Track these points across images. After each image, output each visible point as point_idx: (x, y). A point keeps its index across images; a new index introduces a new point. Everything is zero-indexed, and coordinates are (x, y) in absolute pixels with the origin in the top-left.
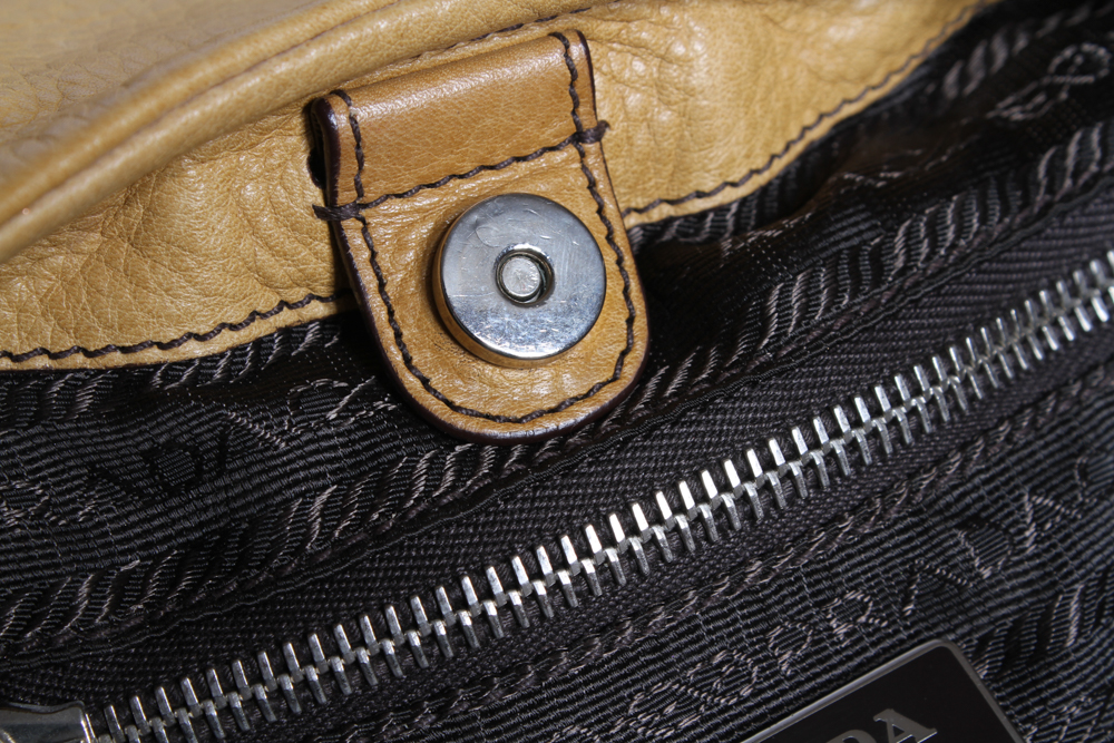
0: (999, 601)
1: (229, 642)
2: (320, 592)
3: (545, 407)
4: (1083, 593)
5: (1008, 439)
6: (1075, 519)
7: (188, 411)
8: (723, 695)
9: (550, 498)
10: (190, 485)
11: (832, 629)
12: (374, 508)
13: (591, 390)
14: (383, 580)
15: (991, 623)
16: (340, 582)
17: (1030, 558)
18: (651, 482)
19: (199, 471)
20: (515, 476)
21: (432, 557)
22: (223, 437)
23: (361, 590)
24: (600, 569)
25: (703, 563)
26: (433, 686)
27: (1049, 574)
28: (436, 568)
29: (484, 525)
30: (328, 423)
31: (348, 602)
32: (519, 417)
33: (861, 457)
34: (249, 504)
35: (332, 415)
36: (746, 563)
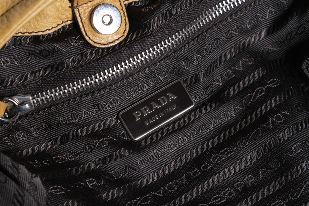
0: (189, 73)
1: (55, 84)
2: (71, 75)
3: (111, 42)
4: (204, 72)
5: (192, 44)
6: (203, 59)
7: (47, 44)
8: (141, 90)
9: (112, 59)
10: (47, 56)
11: (160, 78)
12: (81, 61)
13: (119, 38)
14: (82, 73)
15: (187, 77)
16: (75, 74)
17: (195, 66)
18: (129, 56)
19: (49, 54)
20: (105, 55)
21: (91, 70)
22: (54, 49)
23: (79, 75)
24: (120, 71)
25: (138, 69)
26: (91, 91)
27: (198, 68)
28: (92, 72)
29: (100, 64)
30: (72, 45)
31: (76, 77)
32: (106, 44)
33: (166, 50)
34: (58, 60)
35: (73, 44)
36: (145, 68)
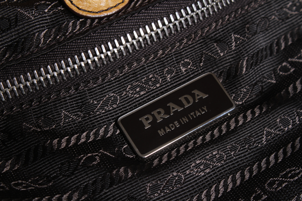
0: (225, 62)
1: (19, 71)
2: (44, 57)
3: (104, 9)
4: (247, 60)
5: (228, 20)
6: (245, 41)
7: (7, 9)
8: (152, 86)
9: (105, 32)
10: (8, 29)
11: (181, 69)
12: (58, 35)
13: (116, 5)
14: (60, 54)
15: (223, 68)
16: (49, 55)
17: (233, 51)
18: (132, 28)
19: (10, 25)
20: (96, 26)
21: (73, 48)
22: (17, 16)
23: (55, 57)
24: (118, 51)
25: (146, 51)
26: (74, 83)
27: (239, 55)
28: (75, 51)
29: (87, 40)
30: (45, 13)
31: (51, 60)
32: (97, 11)
33: (188, 23)
34: (24, 34)
35: (46, 11)
36: (158, 51)
